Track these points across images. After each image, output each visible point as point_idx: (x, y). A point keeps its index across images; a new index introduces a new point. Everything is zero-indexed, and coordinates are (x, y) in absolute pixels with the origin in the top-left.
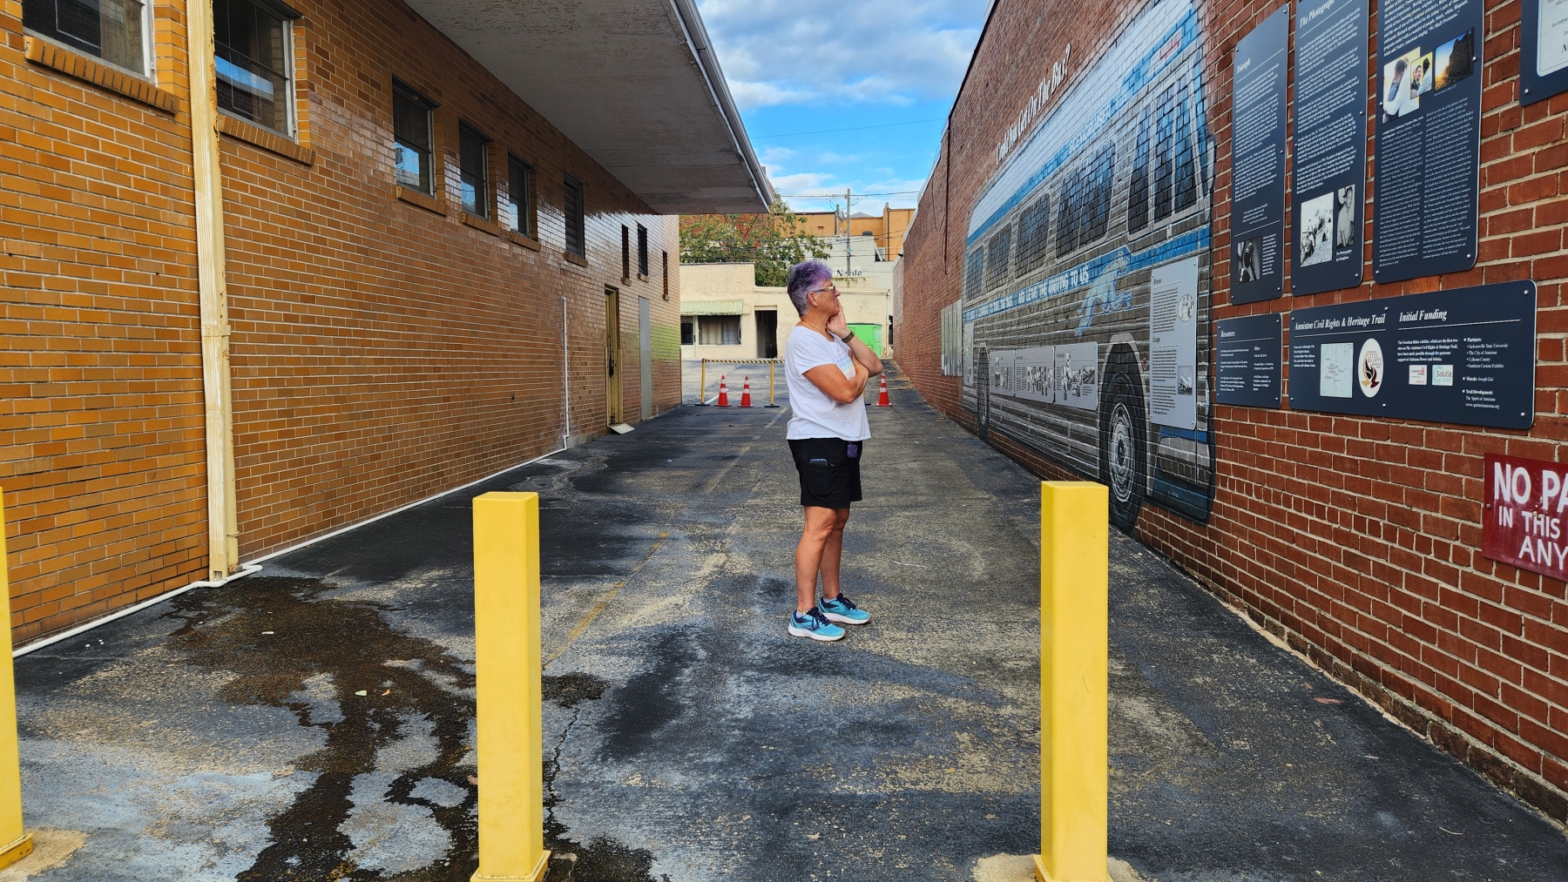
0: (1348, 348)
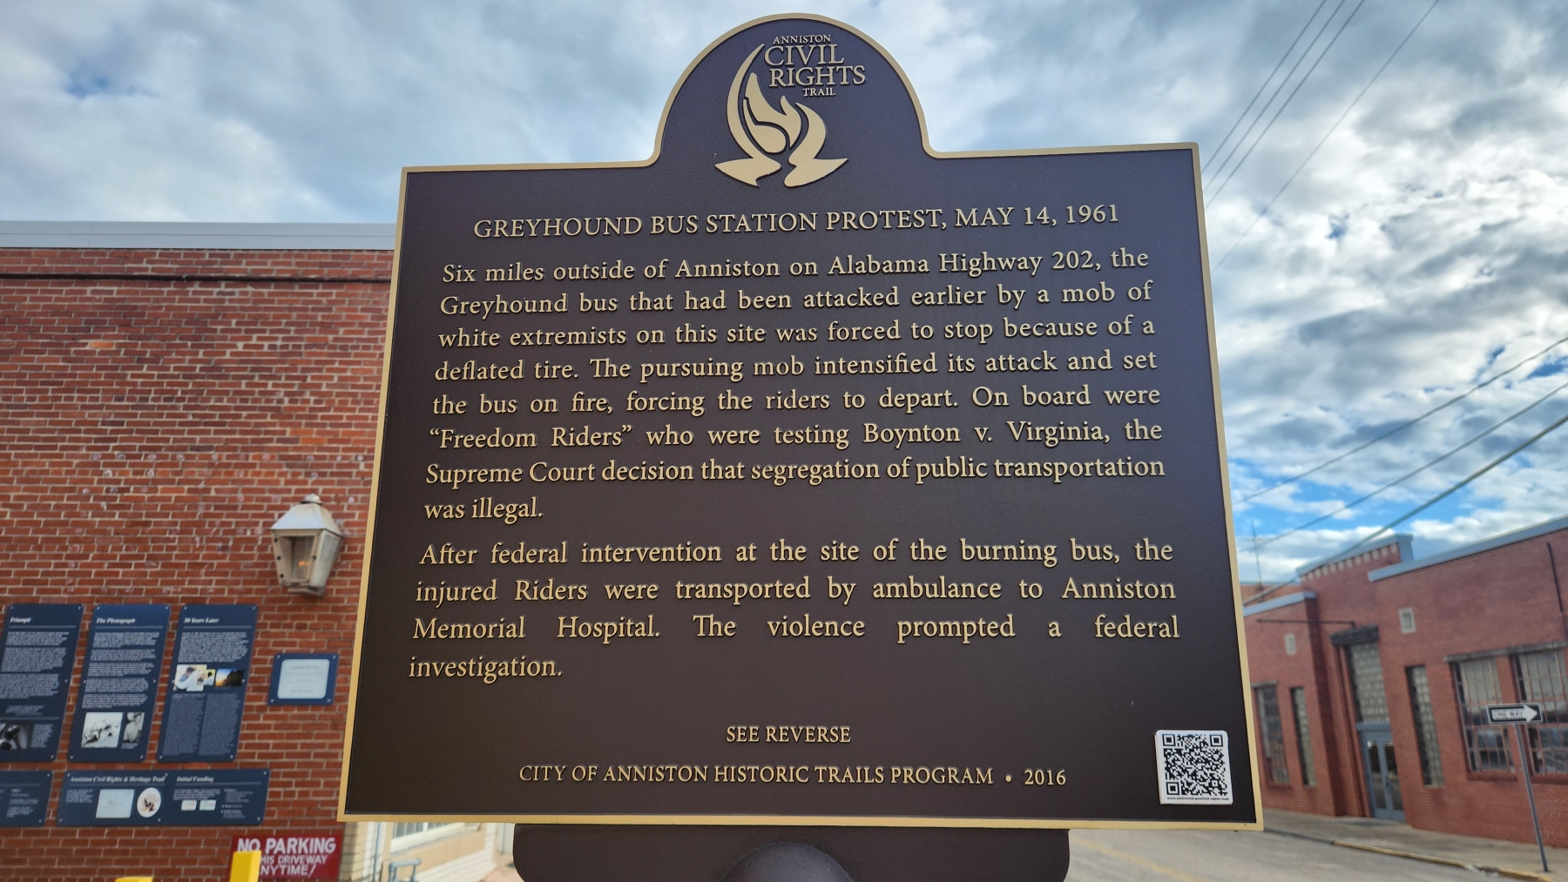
0: (130, 793)
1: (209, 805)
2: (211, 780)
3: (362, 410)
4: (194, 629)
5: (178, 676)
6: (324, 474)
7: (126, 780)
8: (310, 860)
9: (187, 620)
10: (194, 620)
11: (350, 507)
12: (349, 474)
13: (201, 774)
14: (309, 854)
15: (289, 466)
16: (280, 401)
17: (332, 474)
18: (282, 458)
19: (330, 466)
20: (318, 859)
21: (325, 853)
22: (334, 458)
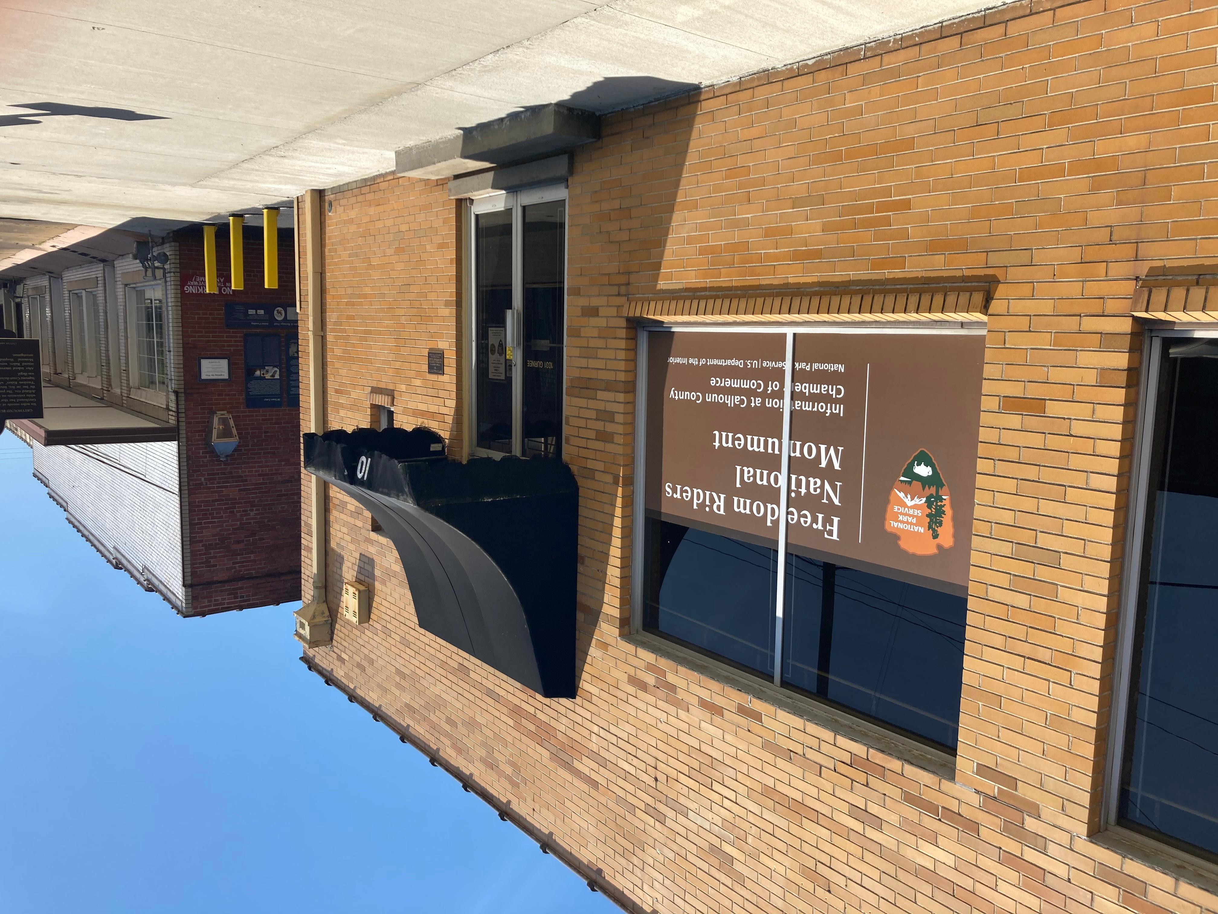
0: (288, 318)
1: (251, 312)
2: (252, 323)
3: (208, 510)
4: (275, 396)
5: (278, 373)
6: (222, 473)
7: (292, 324)
8: (196, 283)
9: (279, 400)
10: (276, 400)
11: (206, 457)
12: (209, 475)
13: (257, 327)
14: (197, 286)
15: (242, 477)
16: (252, 510)
17: (218, 474)
18: (246, 481)
19: (219, 478)
20: (192, 283)
21: (189, 286)
22: (218, 483)
